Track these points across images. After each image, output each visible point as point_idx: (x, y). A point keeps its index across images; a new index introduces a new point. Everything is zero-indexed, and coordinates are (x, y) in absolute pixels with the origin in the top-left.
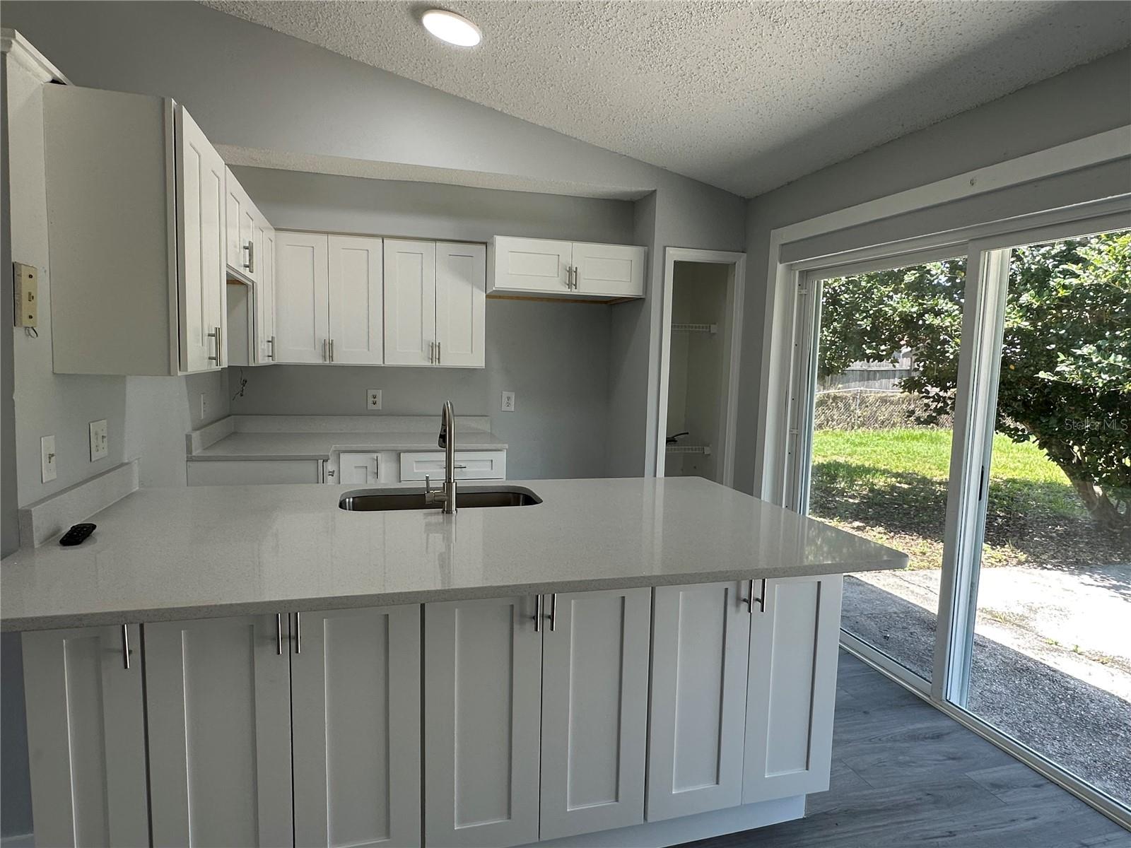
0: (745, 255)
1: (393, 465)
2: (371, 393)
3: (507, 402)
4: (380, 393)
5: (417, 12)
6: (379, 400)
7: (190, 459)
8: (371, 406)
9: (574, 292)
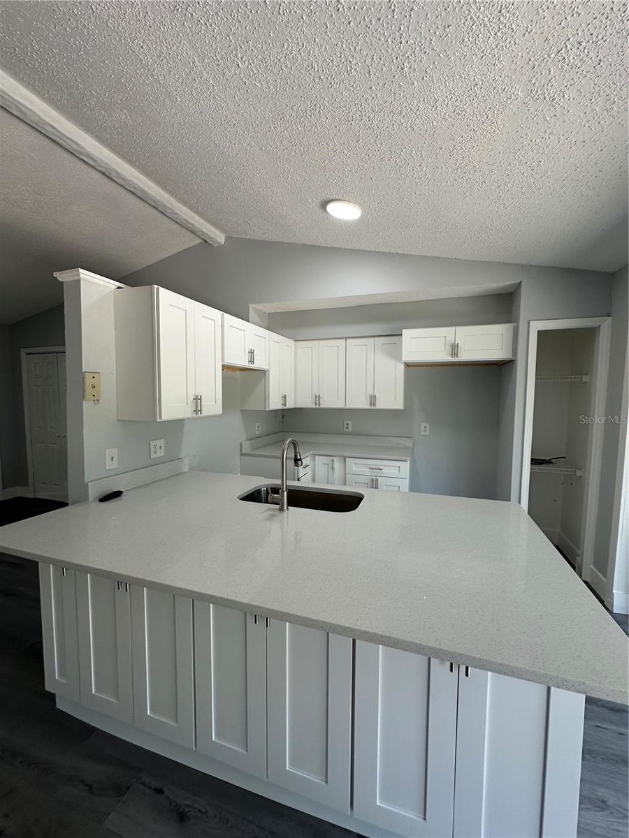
0: (611, 318)
1: (343, 464)
2: (346, 422)
3: (423, 429)
4: (350, 423)
5: (324, 205)
6: (350, 425)
7: (241, 455)
8: (346, 430)
9: (457, 359)
